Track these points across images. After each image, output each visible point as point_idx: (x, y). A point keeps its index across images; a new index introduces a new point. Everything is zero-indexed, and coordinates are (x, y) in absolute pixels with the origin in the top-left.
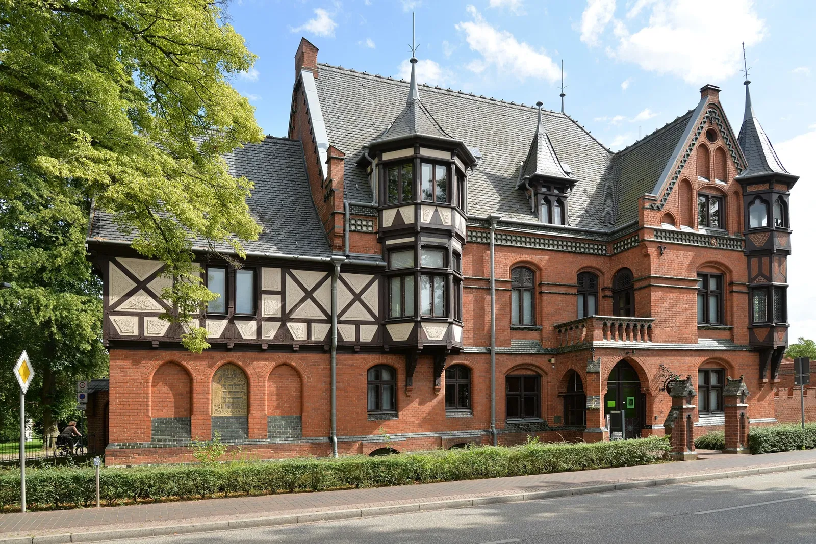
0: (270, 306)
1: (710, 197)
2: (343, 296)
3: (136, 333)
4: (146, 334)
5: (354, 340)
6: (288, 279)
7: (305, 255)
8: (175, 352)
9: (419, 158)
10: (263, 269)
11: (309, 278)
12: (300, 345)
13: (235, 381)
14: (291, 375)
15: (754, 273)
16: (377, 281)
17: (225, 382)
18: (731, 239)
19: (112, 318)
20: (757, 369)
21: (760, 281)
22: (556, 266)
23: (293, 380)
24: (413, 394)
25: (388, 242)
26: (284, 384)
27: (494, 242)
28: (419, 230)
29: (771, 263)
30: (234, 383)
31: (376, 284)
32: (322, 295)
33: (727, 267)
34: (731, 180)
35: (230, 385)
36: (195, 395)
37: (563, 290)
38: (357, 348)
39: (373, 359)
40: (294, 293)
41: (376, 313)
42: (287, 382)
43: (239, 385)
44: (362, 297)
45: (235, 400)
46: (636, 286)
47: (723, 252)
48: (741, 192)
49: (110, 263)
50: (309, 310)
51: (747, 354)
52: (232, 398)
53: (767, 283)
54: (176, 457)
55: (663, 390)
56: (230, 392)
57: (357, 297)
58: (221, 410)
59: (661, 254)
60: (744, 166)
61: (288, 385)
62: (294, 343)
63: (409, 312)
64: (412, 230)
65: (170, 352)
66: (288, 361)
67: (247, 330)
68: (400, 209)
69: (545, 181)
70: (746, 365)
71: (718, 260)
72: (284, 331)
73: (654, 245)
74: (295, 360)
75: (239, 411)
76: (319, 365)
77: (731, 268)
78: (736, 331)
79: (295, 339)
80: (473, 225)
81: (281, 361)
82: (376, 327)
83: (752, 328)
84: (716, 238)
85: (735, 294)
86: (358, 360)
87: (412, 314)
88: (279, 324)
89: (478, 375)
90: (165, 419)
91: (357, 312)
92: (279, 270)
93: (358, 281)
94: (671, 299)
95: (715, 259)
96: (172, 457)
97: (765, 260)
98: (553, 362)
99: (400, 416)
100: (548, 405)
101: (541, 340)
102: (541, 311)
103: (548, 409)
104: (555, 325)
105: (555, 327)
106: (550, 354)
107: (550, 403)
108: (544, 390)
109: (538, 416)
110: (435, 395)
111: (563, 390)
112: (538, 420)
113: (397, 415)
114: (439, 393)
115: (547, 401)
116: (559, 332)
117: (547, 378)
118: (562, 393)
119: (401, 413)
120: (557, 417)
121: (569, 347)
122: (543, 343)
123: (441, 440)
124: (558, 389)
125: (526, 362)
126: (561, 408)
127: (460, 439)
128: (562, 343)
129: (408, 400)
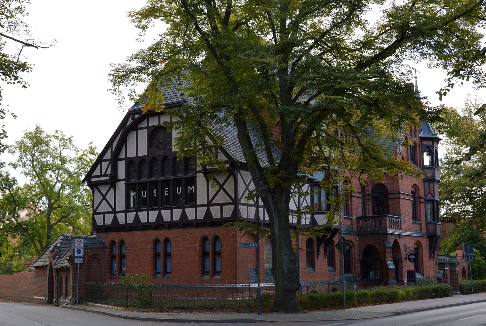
21: (430, 197)
46: (390, 196)
53: (433, 198)
55: (407, 258)
75: (270, 266)
83: (427, 224)
85: (421, 203)
97: (431, 185)
98: (357, 239)
99: (316, 270)
100: (355, 266)
101: (352, 225)
102: (351, 208)
103: (355, 269)
104: (357, 217)
105: (357, 218)
106: (356, 234)
107: (356, 265)
108: (353, 257)
109: (350, 273)
110: (325, 258)
111: (361, 257)
112: (352, 276)
113: (314, 270)
114: (327, 257)
115: (355, 264)
116: (359, 221)
117: (354, 249)
118: (361, 258)
119: (316, 269)
120: (359, 274)
121: (367, 231)
122: (353, 227)
123: (329, 286)
124: (359, 256)
125: (350, 239)
126: (359, 268)
127: (334, 286)
128: (361, 228)
129: (318, 261)
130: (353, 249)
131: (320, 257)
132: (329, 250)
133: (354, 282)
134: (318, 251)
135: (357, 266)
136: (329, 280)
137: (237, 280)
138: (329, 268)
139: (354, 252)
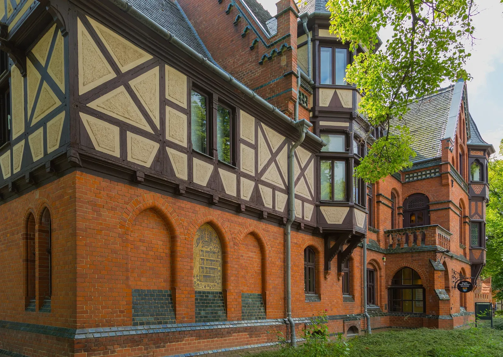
4: (129, 159)
5: (300, 217)
6: (260, 133)
8: (158, 195)
11: (273, 139)
12: (268, 213)
13: (211, 247)
14: (254, 247)
15: (473, 212)
16: (313, 161)
17: (202, 247)
18: (466, 186)
19: (83, 116)
21: (476, 218)
22: (385, 183)
23: (255, 252)
25: (322, 123)
26: (249, 257)
28: (355, 117)
29: (483, 206)
30: (211, 249)
32: (282, 162)
33: (464, 205)
34: (466, 144)
35: (207, 252)
36: (179, 259)
37: (387, 203)
38: (303, 226)
39: (308, 240)
40: (264, 152)
43: (214, 253)
45: (211, 271)
46: (432, 208)
48: (467, 154)
50: (274, 175)
51: (469, 267)
52: (209, 268)
53: (480, 220)
54: (164, 347)
55: (455, 287)
56: (207, 259)
57: (302, 172)
58: (199, 283)
59: (452, 186)
60: (470, 136)
62: (264, 209)
64: (348, 115)
65: (154, 193)
66: (257, 230)
67: (229, 184)
68: (336, 90)
70: (469, 275)
71: (463, 198)
72: (257, 193)
73: (450, 178)
74: (262, 229)
75: (215, 286)
76: (277, 239)
78: (467, 250)
79: (265, 205)
81: (251, 229)
82: (313, 206)
83: (471, 249)
86: (300, 239)
88: (253, 184)
89: (356, 265)
91: (302, 189)
93: (303, 155)
96: (159, 347)
97: (479, 204)
98: (385, 260)
99: (322, 299)
100: (381, 295)
101: (379, 241)
102: (378, 218)
103: (381, 298)
104: (385, 230)
105: (385, 232)
106: (384, 253)
107: (383, 293)
108: (379, 283)
109: (373, 303)
110: (339, 280)
111: (390, 283)
112: (376, 307)
113: (319, 298)
114: (341, 278)
115: (381, 291)
116: (388, 236)
117: (380, 273)
118: (389, 285)
119: (322, 296)
120: (386, 305)
121: (402, 249)
122: (380, 244)
123: (344, 323)
124: (387, 282)
125: (374, 258)
126: (387, 297)
127: (352, 322)
128: (391, 246)
129: (325, 283)
130: (378, 273)
131: (329, 278)
132: (344, 269)
133: (380, 316)
134: (327, 268)
135: (383, 295)
136: (344, 314)
137: (76, 317)
138: (343, 296)
139: (381, 276)
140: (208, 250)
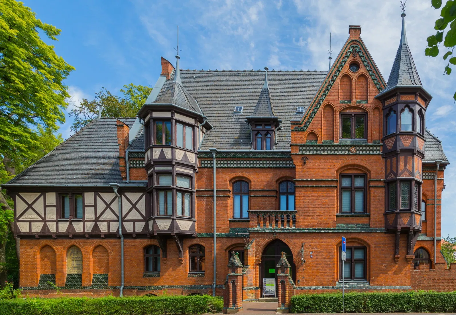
0: (89, 214)
1: (353, 115)
2: (126, 206)
3: (28, 231)
4: (32, 232)
5: (132, 231)
6: (98, 198)
7: (106, 184)
8: (47, 240)
9: (174, 119)
10: (85, 193)
11: (108, 197)
12: (104, 235)
14: (103, 251)
16: (144, 196)
17: (73, 256)
18: (369, 146)
19: (18, 223)
20: (392, 247)
22: (261, 178)
24: (169, 263)
27: (215, 166)
28: (174, 164)
29: (397, 161)
30: (78, 256)
31: (144, 198)
32: (115, 206)
33: (365, 168)
34: (371, 99)
35: (75, 257)
36: (57, 262)
37: (265, 194)
38: (134, 236)
39: (145, 242)
40: (101, 206)
41: (144, 215)
42: (103, 255)
43: (79, 257)
44: (136, 206)
45: (78, 265)
47: (362, 157)
48: (381, 107)
49: (17, 196)
50: (109, 215)
51: (384, 235)
52: (77, 264)
54: (47, 294)
56: (76, 261)
57: (134, 206)
59: (305, 163)
60: (384, 86)
61: (104, 257)
62: (101, 233)
63: (170, 212)
64: (170, 163)
65: (46, 240)
66: (101, 244)
67: (78, 227)
68: (164, 149)
69: (255, 122)
70: (383, 244)
71: (356, 163)
72: (96, 227)
73: (298, 157)
74: (104, 243)
76: (117, 246)
77: (369, 168)
78: (372, 217)
79: (102, 231)
80: (202, 156)
81: (97, 244)
82: (145, 223)
84: (355, 146)
86: (137, 243)
87: (171, 214)
88: (94, 223)
89: (208, 251)
90: (46, 275)
91: (134, 215)
92: (93, 193)
93: (134, 197)
94: (312, 196)
95: (353, 163)
96: (45, 294)
140: (76, 256)
